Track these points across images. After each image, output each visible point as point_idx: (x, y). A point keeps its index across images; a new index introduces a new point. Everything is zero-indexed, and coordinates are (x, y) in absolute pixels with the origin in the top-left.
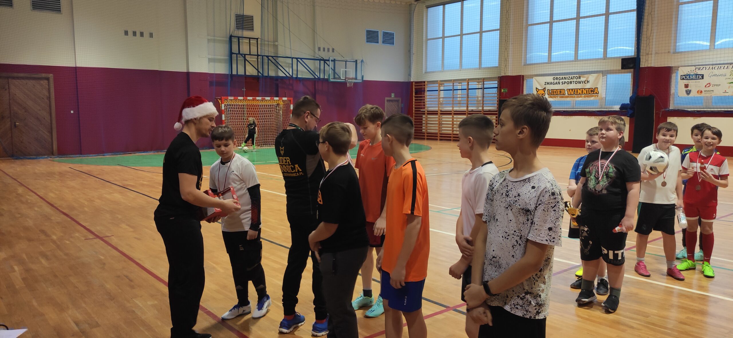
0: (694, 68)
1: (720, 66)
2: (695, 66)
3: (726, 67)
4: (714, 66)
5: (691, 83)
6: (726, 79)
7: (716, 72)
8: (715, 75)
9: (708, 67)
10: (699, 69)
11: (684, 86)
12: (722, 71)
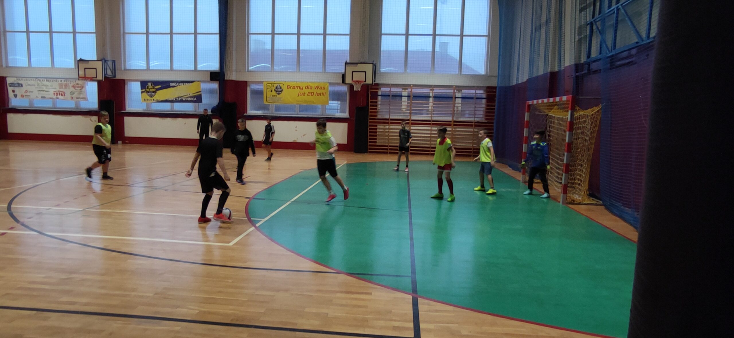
0: (15, 79)
1: (31, 78)
2: (16, 77)
3: (34, 80)
4: (27, 79)
5: (17, 89)
6: (36, 88)
7: (29, 83)
8: (29, 85)
9: (24, 79)
10: (19, 80)
11: (12, 91)
12: (33, 82)
